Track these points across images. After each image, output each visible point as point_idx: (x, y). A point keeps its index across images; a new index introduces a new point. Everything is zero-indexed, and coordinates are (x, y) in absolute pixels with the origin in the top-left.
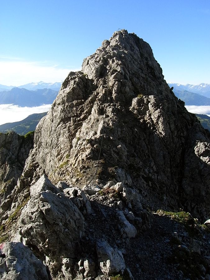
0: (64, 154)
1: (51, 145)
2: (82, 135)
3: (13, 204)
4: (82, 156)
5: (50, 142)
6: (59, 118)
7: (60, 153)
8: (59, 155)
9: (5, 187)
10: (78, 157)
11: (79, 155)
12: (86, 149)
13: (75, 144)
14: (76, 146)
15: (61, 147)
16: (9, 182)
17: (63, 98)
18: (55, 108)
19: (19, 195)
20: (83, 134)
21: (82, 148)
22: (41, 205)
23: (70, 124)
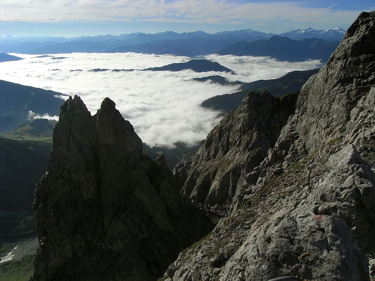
0: (335, 127)
1: (319, 113)
2: (367, 104)
3: (260, 179)
4: (364, 133)
5: (319, 109)
6: (336, 78)
7: (330, 124)
8: (329, 127)
9: (248, 157)
10: (359, 133)
11: (361, 132)
12: (372, 125)
13: (354, 115)
14: (355, 119)
15: (334, 117)
16: (254, 153)
17: (345, 51)
18: (332, 63)
19: (268, 170)
20: (369, 103)
21: (366, 121)
22: (358, 181)
23: (351, 87)
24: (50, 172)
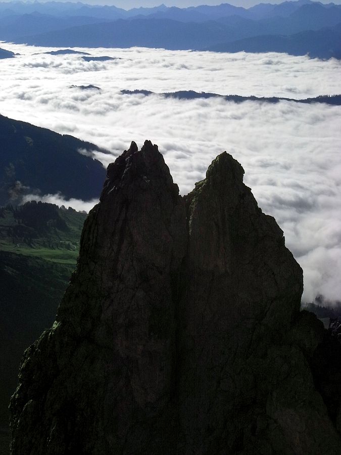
24: (64, 323)
